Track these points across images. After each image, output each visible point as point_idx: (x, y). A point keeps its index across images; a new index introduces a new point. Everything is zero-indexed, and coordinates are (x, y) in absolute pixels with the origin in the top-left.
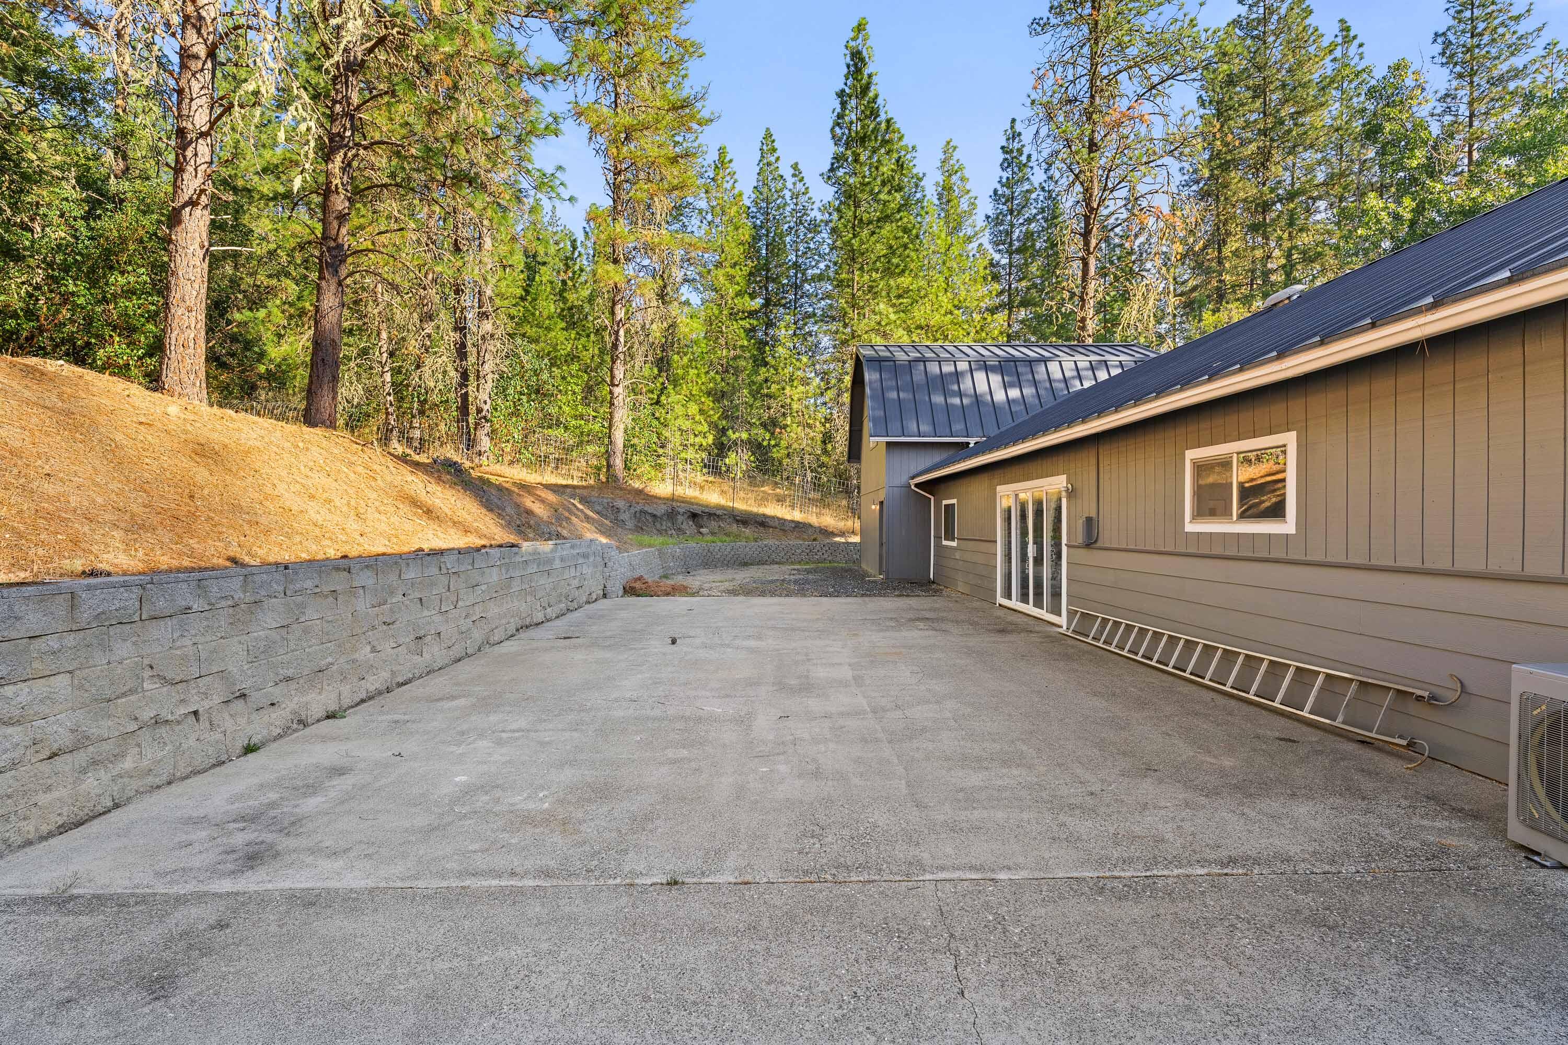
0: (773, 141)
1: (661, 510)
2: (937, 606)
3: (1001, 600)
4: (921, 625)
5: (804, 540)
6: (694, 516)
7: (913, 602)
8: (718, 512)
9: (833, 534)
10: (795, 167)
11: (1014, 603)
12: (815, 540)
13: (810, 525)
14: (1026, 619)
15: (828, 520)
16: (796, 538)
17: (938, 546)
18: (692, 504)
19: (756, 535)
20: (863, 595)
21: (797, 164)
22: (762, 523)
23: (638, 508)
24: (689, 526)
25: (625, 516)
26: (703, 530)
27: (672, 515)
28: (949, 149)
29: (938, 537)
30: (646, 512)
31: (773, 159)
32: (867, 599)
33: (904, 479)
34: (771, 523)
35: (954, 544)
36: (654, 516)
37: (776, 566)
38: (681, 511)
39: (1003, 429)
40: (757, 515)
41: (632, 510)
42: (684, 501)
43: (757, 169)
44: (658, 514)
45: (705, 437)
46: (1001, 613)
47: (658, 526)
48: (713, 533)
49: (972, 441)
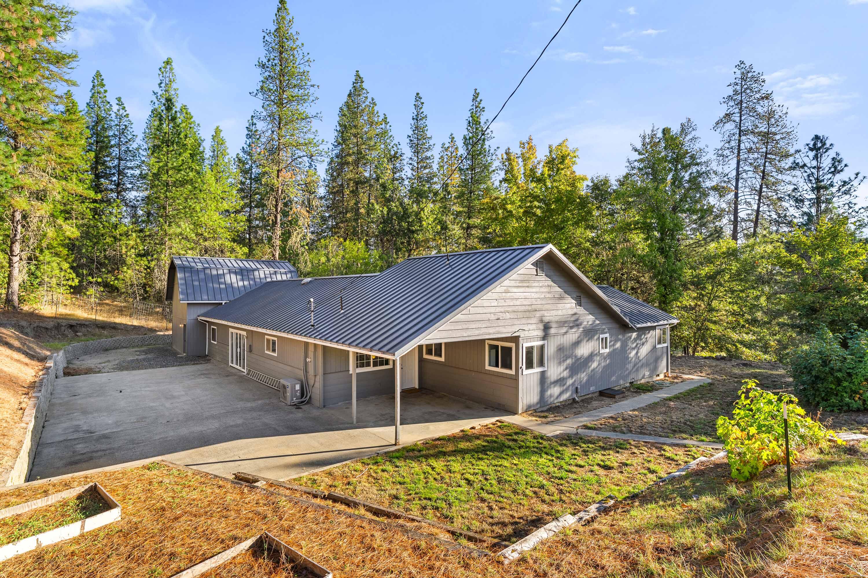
0: (103, 80)
1: (51, 324)
2: (208, 368)
3: (230, 364)
4: (203, 376)
5: (139, 335)
6: (71, 326)
7: (199, 367)
8: (87, 323)
9: (156, 331)
10: (119, 99)
11: (234, 365)
12: (145, 334)
13: (142, 327)
14: (236, 371)
15: (152, 324)
16: (134, 334)
17: (210, 343)
18: (69, 319)
19: (111, 334)
20: (179, 365)
21: (120, 98)
22: (114, 327)
23: (36, 325)
24: (70, 333)
25: (28, 330)
26: (79, 334)
27: (58, 327)
28: (218, 131)
29: (209, 339)
30: (40, 327)
31: (102, 90)
32: (181, 367)
33: (195, 316)
34: (119, 327)
35: (216, 343)
36: (47, 329)
37: (124, 350)
38: (64, 324)
39: (236, 298)
40: (110, 323)
41: (32, 326)
42: (65, 317)
43: (90, 94)
44: (49, 327)
45: (73, 281)
46: (229, 369)
47: (49, 334)
48: (85, 335)
49: (224, 302)
